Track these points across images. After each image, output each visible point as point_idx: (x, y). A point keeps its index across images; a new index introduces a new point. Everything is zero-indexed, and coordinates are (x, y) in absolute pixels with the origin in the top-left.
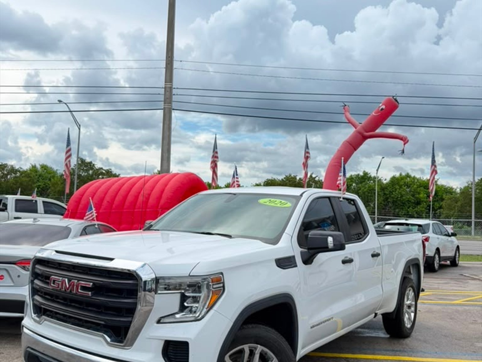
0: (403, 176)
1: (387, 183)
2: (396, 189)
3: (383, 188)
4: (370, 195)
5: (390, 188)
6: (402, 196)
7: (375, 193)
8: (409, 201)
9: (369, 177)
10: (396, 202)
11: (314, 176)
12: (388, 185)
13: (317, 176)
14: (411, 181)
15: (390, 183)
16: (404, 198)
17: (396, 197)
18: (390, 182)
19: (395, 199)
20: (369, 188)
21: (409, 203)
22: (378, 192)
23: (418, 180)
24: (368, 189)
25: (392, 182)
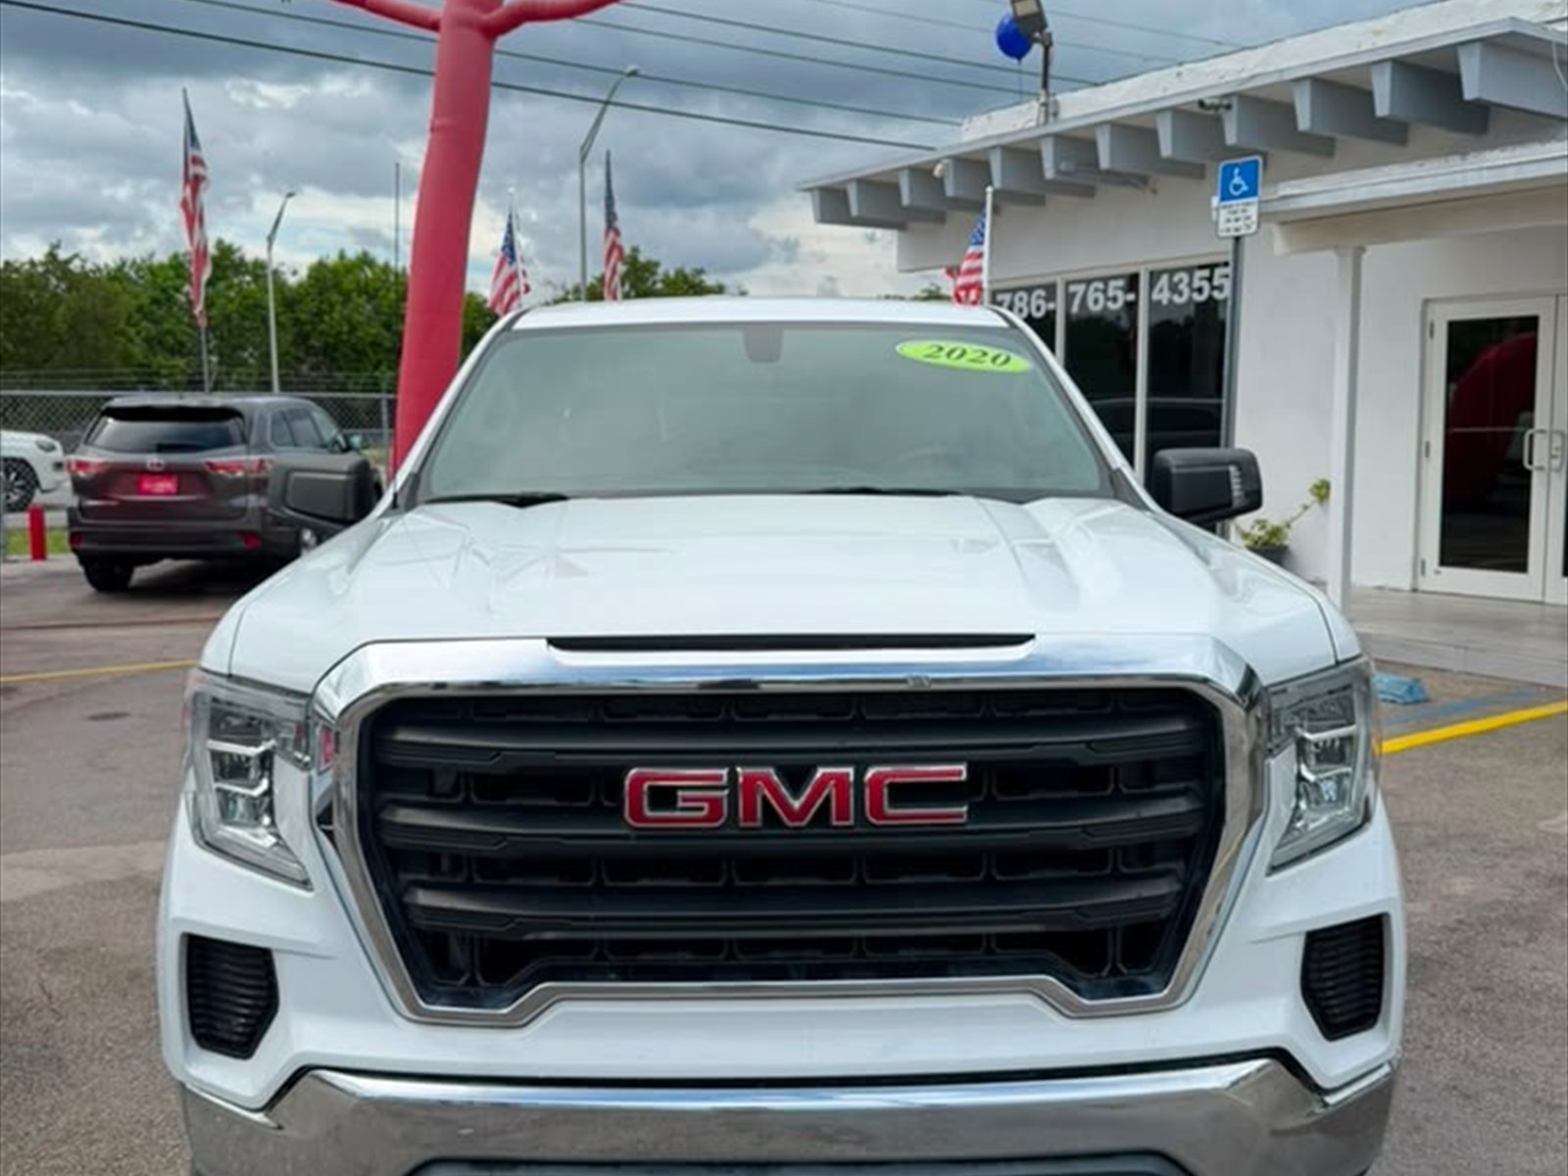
0: (350, 261)
1: (301, 285)
2: (332, 306)
3: (289, 300)
4: (247, 324)
5: (312, 300)
6: (353, 329)
7: (265, 320)
8: (375, 345)
9: (237, 261)
10: (335, 348)
11: (62, 255)
12: (306, 290)
13: (76, 256)
14: (379, 279)
15: (311, 286)
16: (360, 334)
17: (333, 332)
18: (312, 281)
19: (331, 340)
20: (245, 303)
21: (375, 353)
22: (277, 315)
23: (397, 275)
24: (240, 304)
25: (317, 279)
